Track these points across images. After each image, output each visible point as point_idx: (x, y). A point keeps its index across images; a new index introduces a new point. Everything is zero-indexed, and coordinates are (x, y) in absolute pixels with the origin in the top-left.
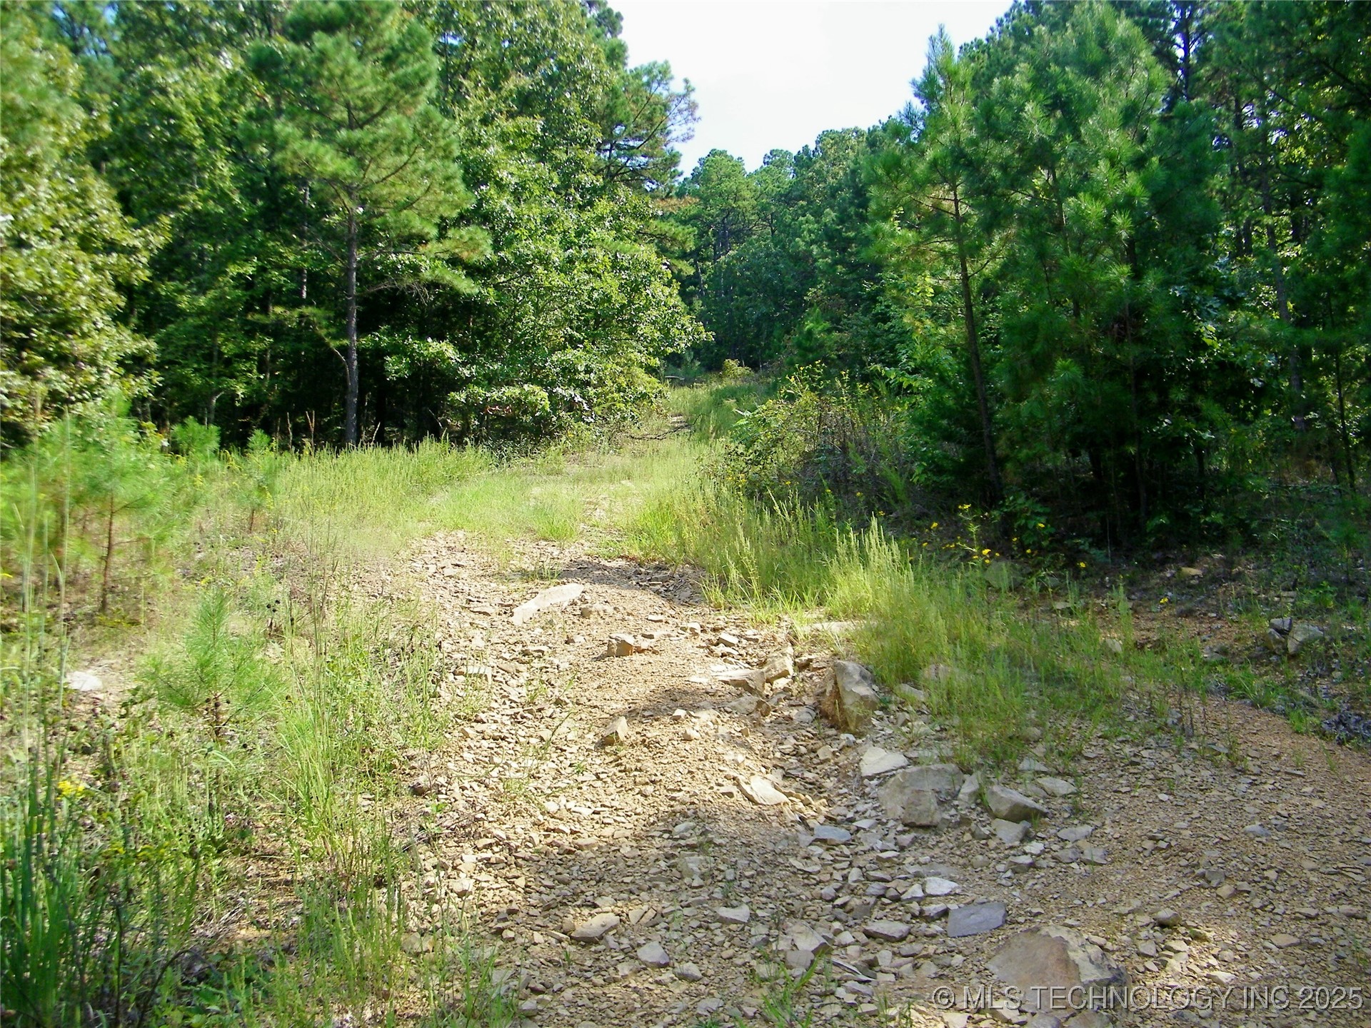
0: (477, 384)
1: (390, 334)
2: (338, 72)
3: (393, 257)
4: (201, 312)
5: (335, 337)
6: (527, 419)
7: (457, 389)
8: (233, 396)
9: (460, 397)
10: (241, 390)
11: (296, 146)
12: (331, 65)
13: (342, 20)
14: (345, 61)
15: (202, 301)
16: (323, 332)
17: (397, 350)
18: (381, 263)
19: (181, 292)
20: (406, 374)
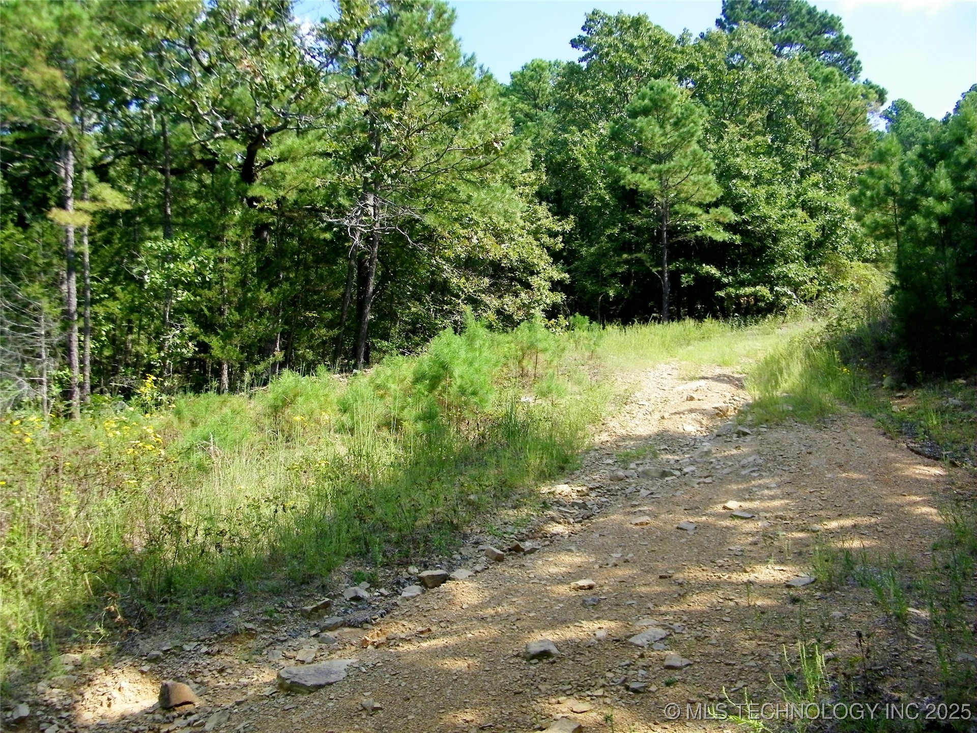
0: (732, 286)
1: (684, 262)
2: (650, 136)
3: (685, 223)
4: (592, 255)
5: (655, 266)
6: (762, 304)
7: (720, 290)
8: (608, 296)
9: (721, 294)
10: (611, 293)
11: (629, 177)
12: (647, 133)
13: (651, 108)
14: (653, 130)
15: (592, 250)
16: (648, 265)
17: (688, 271)
18: (679, 225)
19: (581, 246)
20: (693, 283)
